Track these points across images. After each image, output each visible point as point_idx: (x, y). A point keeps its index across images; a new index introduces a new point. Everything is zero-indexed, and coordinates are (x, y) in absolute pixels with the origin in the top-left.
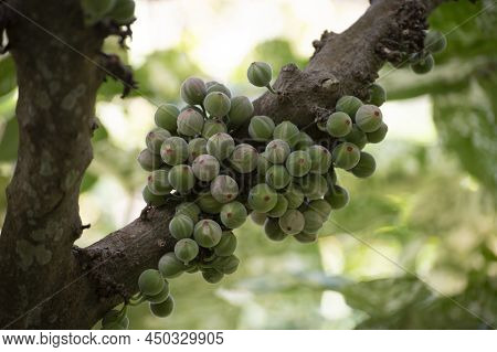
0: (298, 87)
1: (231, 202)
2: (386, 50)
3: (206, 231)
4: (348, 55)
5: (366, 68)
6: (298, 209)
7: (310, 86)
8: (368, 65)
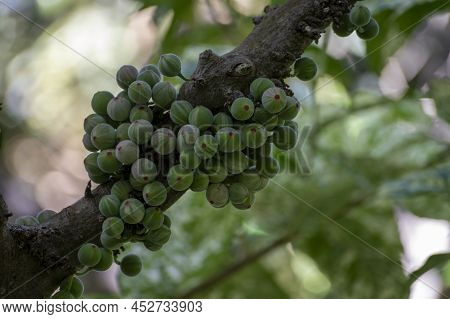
0: (212, 73)
1: (151, 182)
2: (308, 29)
3: (127, 211)
4: (269, 37)
5: (287, 47)
6: (223, 182)
7: (224, 70)
8: (289, 44)
